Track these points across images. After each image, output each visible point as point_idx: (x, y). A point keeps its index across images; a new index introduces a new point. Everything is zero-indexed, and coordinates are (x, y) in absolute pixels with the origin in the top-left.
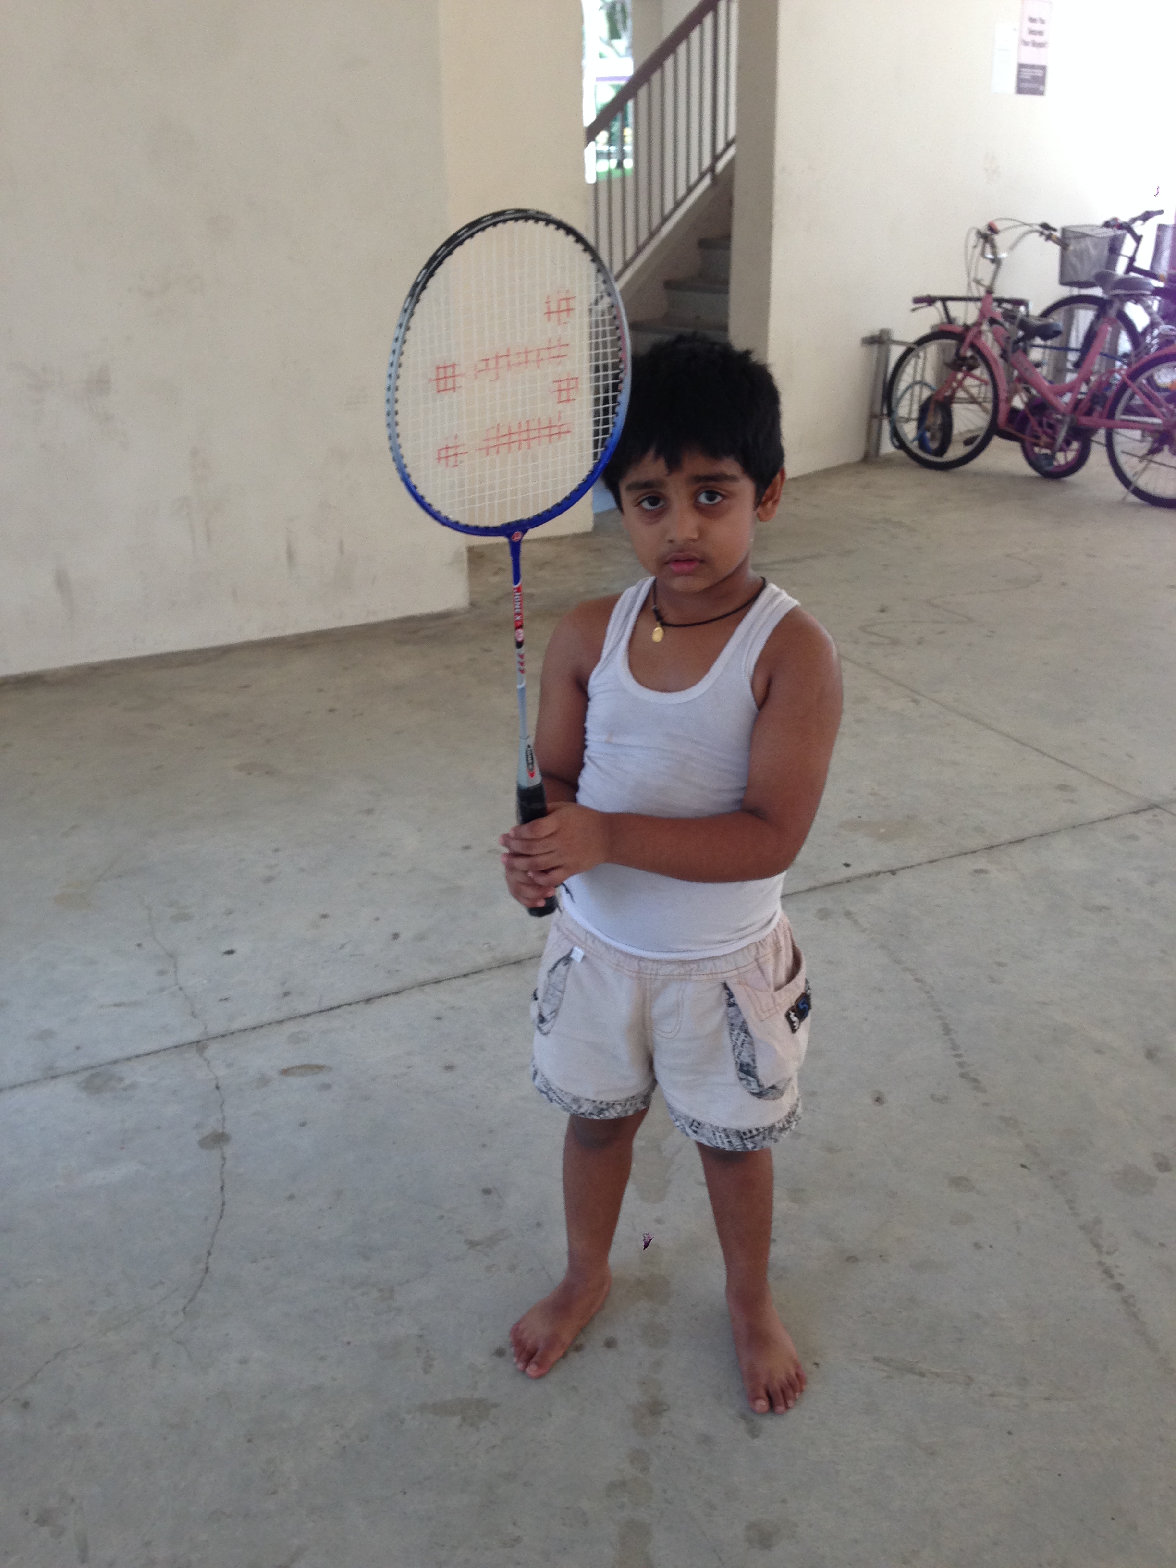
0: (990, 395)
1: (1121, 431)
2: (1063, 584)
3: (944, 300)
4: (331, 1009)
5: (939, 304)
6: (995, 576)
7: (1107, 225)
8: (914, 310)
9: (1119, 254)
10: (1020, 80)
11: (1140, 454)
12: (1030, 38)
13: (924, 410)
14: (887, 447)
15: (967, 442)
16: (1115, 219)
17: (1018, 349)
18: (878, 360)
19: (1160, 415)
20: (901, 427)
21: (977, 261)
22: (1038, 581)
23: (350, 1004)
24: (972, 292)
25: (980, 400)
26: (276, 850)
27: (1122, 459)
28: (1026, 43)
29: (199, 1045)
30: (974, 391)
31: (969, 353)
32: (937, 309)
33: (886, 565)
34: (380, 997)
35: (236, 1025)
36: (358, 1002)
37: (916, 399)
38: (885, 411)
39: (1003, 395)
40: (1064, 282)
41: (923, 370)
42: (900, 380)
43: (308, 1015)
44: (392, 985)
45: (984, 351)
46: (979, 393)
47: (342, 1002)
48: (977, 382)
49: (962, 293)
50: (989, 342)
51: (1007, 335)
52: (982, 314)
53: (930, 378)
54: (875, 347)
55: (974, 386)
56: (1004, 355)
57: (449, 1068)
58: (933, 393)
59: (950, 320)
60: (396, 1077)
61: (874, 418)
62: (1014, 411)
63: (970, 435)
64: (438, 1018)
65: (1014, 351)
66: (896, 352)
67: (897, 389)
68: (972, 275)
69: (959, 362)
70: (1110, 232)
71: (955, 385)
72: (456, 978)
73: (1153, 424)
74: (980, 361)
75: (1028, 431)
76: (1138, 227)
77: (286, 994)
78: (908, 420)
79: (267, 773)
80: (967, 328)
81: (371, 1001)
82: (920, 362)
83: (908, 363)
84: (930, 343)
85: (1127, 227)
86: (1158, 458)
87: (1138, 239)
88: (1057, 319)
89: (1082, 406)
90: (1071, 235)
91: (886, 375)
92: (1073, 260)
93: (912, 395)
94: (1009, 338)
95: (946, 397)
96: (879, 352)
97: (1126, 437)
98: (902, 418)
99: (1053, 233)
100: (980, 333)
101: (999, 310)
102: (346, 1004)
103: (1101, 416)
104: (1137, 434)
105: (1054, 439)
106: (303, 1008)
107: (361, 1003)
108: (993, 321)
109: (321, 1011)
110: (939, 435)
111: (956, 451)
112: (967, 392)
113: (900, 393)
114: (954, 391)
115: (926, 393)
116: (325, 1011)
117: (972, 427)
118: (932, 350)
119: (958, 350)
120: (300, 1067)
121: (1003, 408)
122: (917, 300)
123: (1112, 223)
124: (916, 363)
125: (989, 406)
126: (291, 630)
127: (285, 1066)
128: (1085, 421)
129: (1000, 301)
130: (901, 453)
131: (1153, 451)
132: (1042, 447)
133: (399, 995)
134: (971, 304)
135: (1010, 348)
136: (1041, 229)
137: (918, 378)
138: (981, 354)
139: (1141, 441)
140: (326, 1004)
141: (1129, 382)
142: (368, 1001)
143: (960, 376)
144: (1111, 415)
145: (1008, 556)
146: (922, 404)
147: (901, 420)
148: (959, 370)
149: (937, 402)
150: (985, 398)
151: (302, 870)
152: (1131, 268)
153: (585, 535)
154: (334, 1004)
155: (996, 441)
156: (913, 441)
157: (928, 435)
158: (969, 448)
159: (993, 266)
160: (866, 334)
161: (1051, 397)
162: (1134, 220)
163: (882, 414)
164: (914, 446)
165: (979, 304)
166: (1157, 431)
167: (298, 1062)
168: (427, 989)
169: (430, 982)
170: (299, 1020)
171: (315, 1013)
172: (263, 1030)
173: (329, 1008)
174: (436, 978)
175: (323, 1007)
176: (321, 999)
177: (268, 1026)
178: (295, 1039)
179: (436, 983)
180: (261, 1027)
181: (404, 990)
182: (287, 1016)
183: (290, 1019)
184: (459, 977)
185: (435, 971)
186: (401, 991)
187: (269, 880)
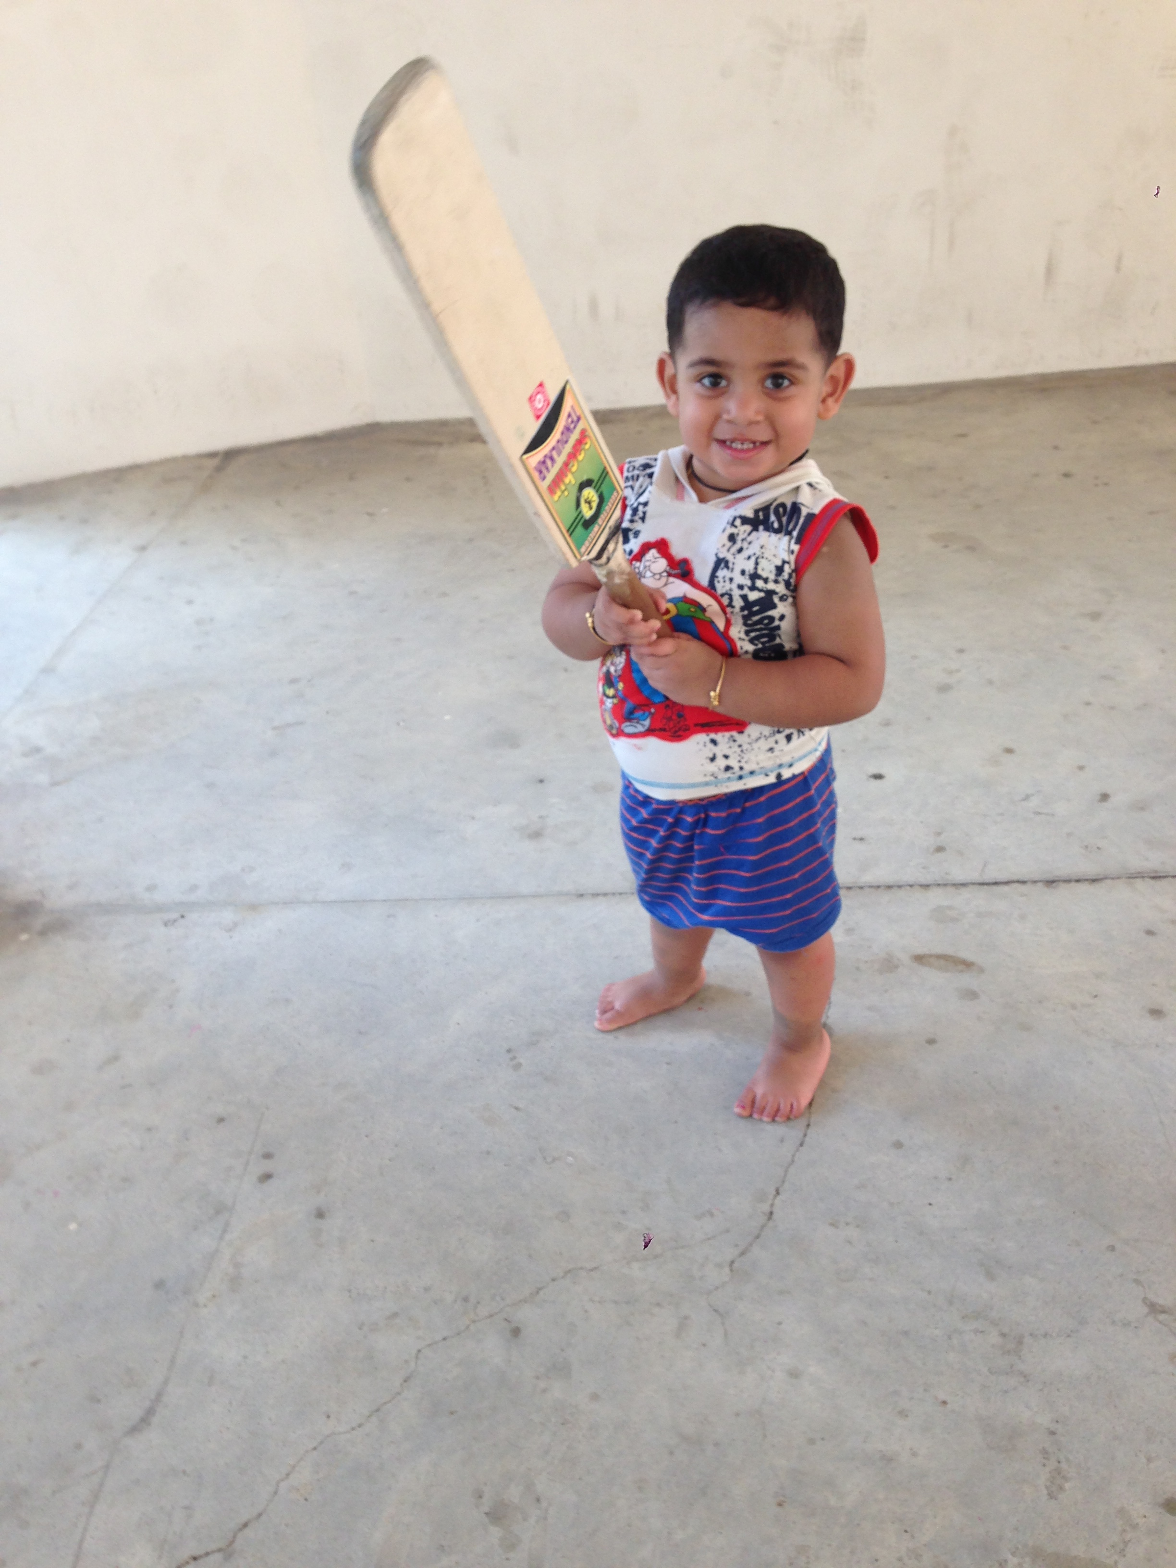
4: (996, 883)
23: (1023, 882)
26: (961, 651)
34: (1068, 881)
35: (867, 878)
36: (1035, 882)
43: (964, 885)
44: (1088, 867)
47: (1015, 878)
57: (1156, 1013)
60: (1074, 1007)
64: (1150, 933)
77: (940, 849)
81: (1055, 885)
102: (1018, 882)
106: (959, 874)
107: (1040, 885)
109: (982, 884)
116: (988, 884)
120: (939, 957)
127: (920, 951)
133: (1097, 885)
140: (992, 874)
142: (1050, 883)
151: (990, 682)
154: (1001, 877)
167: (938, 950)
168: (1139, 883)
169: (1146, 875)
170: (950, 890)
171: (974, 884)
172: (901, 893)
173: (994, 881)
174: (1156, 872)
175: (987, 878)
176: (985, 865)
177: (908, 888)
178: (941, 915)
179: (1154, 878)
180: (900, 887)
181: (1105, 878)
182: (936, 881)
183: (939, 885)
185: (1154, 860)
186: (1101, 879)
187: (944, 688)
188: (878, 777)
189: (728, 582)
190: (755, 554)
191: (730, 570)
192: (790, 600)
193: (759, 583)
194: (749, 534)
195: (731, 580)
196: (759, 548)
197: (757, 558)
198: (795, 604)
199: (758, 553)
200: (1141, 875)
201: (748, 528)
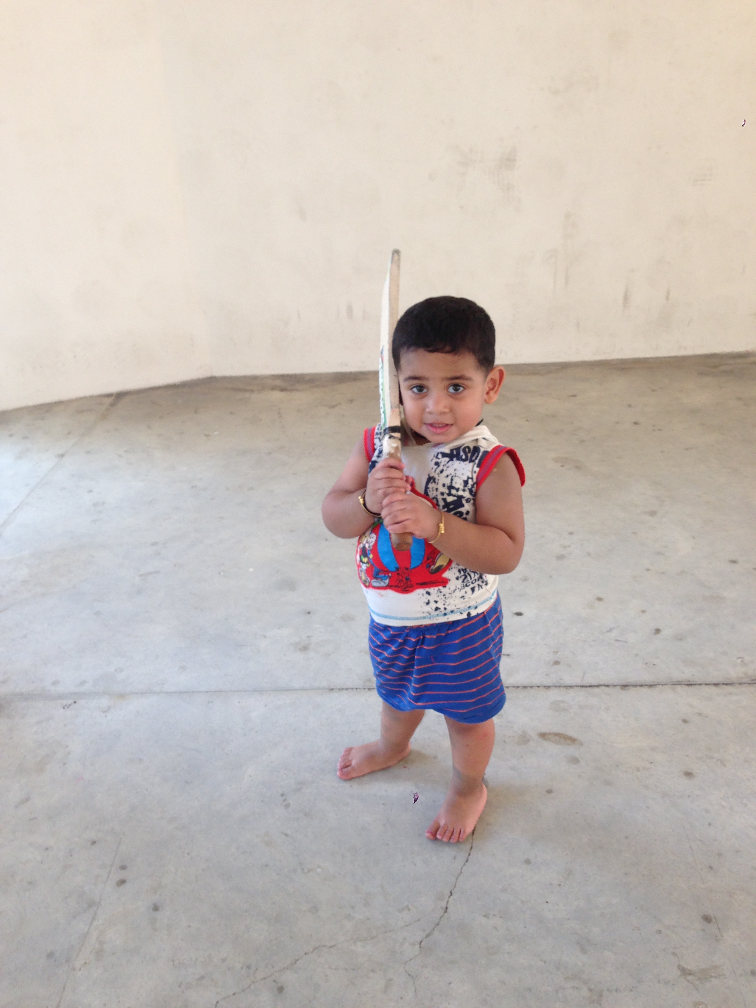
4: (591, 686)
23: (608, 686)
26: (571, 534)
34: (635, 686)
35: (511, 681)
36: (615, 686)
43: (571, 687)
44: (647, 678)
47: (603, 683)
57: (689, 774)
60: (638, 769)
64: (685, 721)
72: (706, 684)
77: (557, 663)
81: (627, 688)
102: (605, 685)
106: (568, 680)
107: (618, 687)
109: (582, 688)
116: (586, 687)
120: (556, 735)
127: (544, 730)
133: (652, 689)
140: (589, 680)
142: (624, 686)
151: (589, 554)
154: (594, 683)
167: (555, 730)
168: (679, 688)
169: (682, 683)
170: (562, 689)
171: (577, 686)
172: (532, 691)
173: (589, 685)
174: (689, 681)
175: (585, 683)
176: (584, 674)
177: (537, 688)
178: (557, 707)
179: (688, 685)
180: (531, 687)
181: (658, 684)
182: (554, 684)
183: (556, 686)
184: (709, 684)
185: (688, 674)
186: (655, 685)
187: (561, 557)
188: (519, 614)
189: (435, 491)
190: (451, 474)
191: (436, 483)
192: (472, 501)
193: (454, 492)
194: (448, 462)
195: (437, 489)
196: (453, 471)
197: (452, 477)
198: (475, 504)
199: (453, 474)
200: (681, 683)
201: (447, 459)
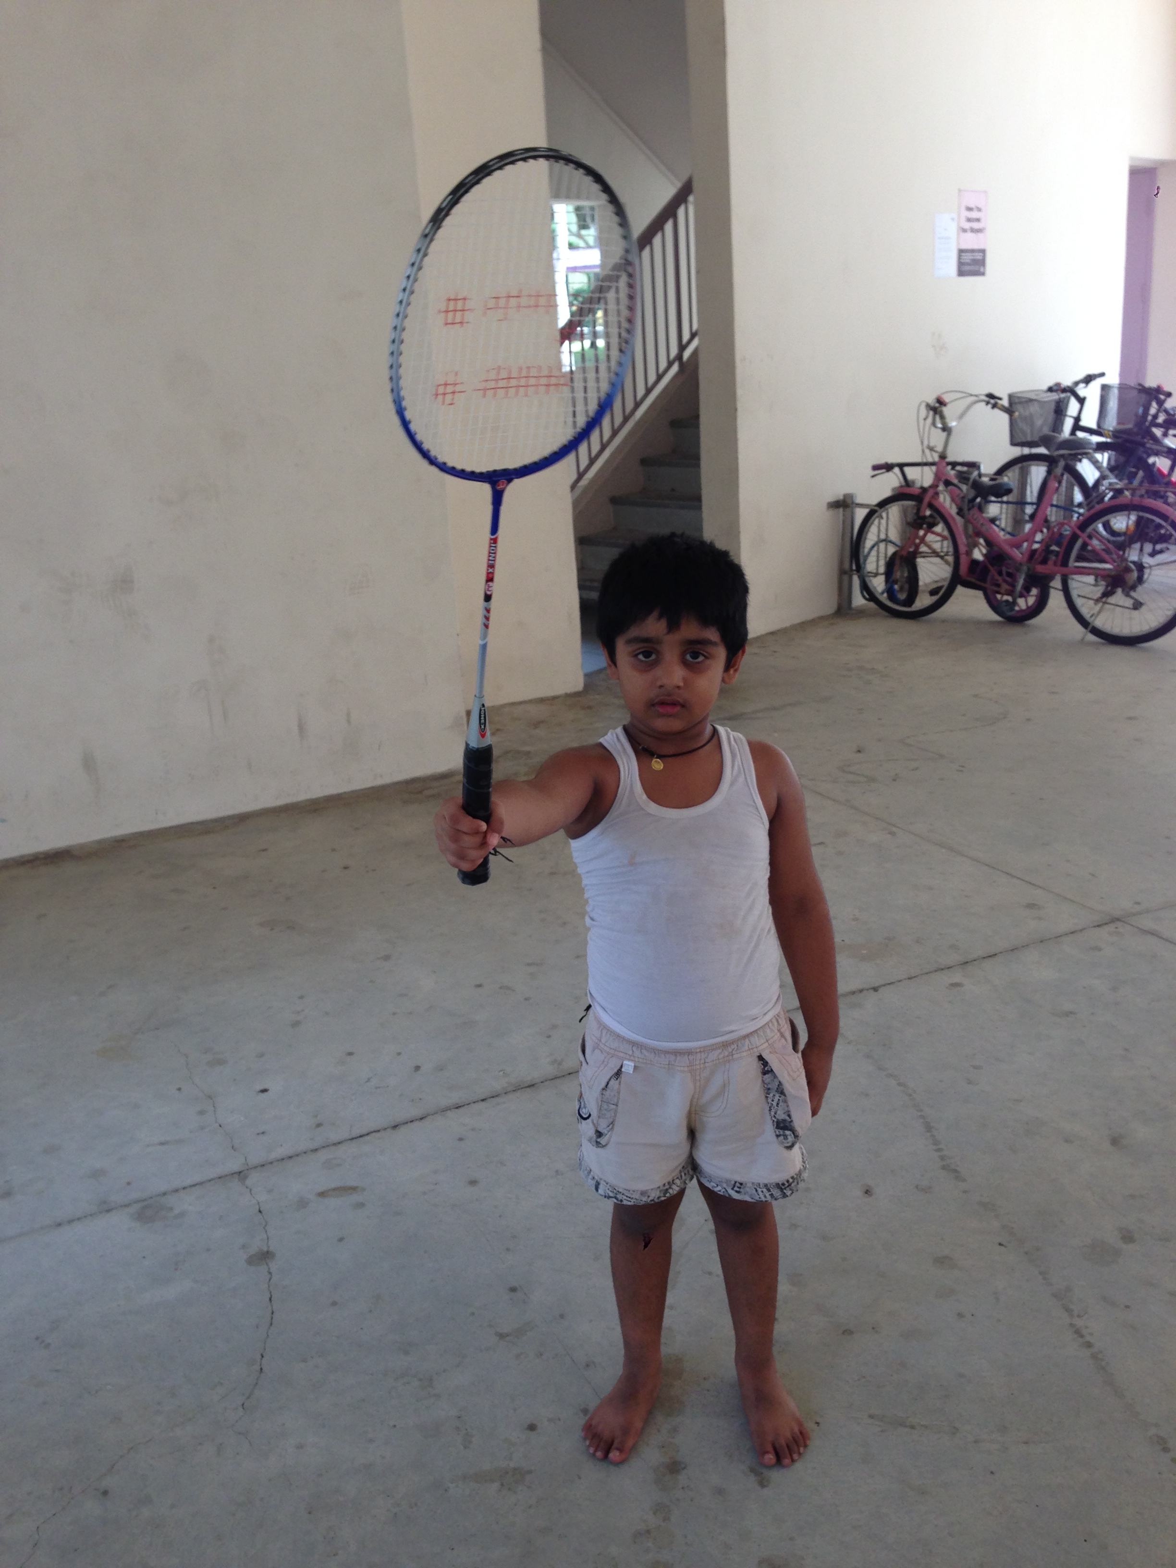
0: (951, 550)
1: (1075, 577)
2: (1028, 720)
3: (901, 466)
4: (361, 1136)
5: (897, 470)
6: (964, 715)
7: (1050, 389)
8: (873, 476)
9: (1065, 415)
10: (961, 264)
11: (1095, 598)
12: (967, 225)
13: (890, 565)
14: (859, 600)
15: (933, 593)
16: (1058, 385)
17: (973, 507)
18: (844, 522)
19: (1110, 560)
20: (871, 581)
21: (930, 429)
22: (1004, 718)
23: (379, 1131)
24: (926, 458)
25: (942, 554)
26: (301, 997)
27: (1079, 602)
28: (964, 231)
29: (240, 1175)
30: (937, 546)
31: (928, 513)
32: (895, 473)
33: (862, 709)
34: (406, 1123)
35: (273, 1156)
36: (385, 1129)
37: (882, 555)
38: (854, 567)
39: (963, 549)
40: (1014, 443)
41: (887, 530)
42: (866, 539)
43: (340, 1143)
44: (416, 1112)
45: (942, 510)
46: (942, 547)
47: (372, 1130)
48: (939, 538)
49: (918, 460)
50: (945, 500)
51: (962, 495)
52: (938, 477)
53: (894, 535)
54: (841, 510)
55: (937, 541)
56: (960, 512)
57: (473, 1183)
58: (897, 549)
59: (907, 483)
60: (424, 1193)
61: (843, 574)
62: (975, 562)
63: (935, 586)
64: (461, 1139)
65: (969, 509)
66: (860, 514)
67: (864, 547)
68: (926, 443)
69: (919, 521)
70: (1055, 396)
71: (917, 541)
72: (474, 1102)
73: (1104, 569)
74: (939, 519)
75: (989, 578)
76: (1081, 391)
77: (319, 1125)
78: (876, 575)
79: (289, 927)
80: (924, 490)
81: (397, 1128)
82: (884, 522)
83: (872, 523)
84: (891, 505)
85: (1071, 391)
86: (1112, 599)
87: (1082, 401)
88: (1010, 479)
89: (1037, 556)
90: (1017, 400)
91: (852, 538)
92: (1021, 425)
93: (878, 552)
94: (963, 498)
95: (909, 552)
96: (844, 515)
97: (1081, 582)
98: (869, 573)
99: (999, 402)
100: (937, 494)
101: (953, 473)
102: (375, 1131)
103: (1055, 564)
104: (1090, 579)
105: (1013, 586)
106: (335, 1137)
107: (388, 1130)
108: (948, 483)
109: (352, 1139)
110: (906, 586)
111: (923, 601)
112: (929, 547)
113: (866, 550)
114: (917, 547)
115: (891, 550)
116: (356, 1138)
117: (937, 579)
118: (894, 510)
119: (918, 510)
120: (334, 1189)
121: (964, 560)
122: (876, 468)
123: (1055, 388)
124: (879, 523)
125: (950, 559)
126: (302, 796)
127: (321, 1190)
128: (1040, 569)
129: (954, 465)
130: (872, 605)
131: (1107, 594)
132: (1003, 594)
133: (423, 1121)
134: (926, 469)
135: (965, 508)
136: (987, 399)
137: (883, 536)
138: (939, 514)
139: (1095, 585)
140: (356, 1132)
141: (1078, 532)
142: (395, 1127)
143: (921, 533)
144: (1065, 563)
145: (976, 696)
146: (888, 559)
147: (870, 574)
148: (921, 528)
149: (902, 557)
150: (948, 552)
151: (327, 1014)
152: (1077, 427)
153: (577, 694)
154: (364, 1131)
155: (960, 590)
156: (883, 593)
157: (896, 587)
158: (935, 598)
159: (945, 434)
160: (831, 499)
161: (1007, 548)
162: (1077, 384)
163: (851, 570)
164: (884, 598)
165: (934, 468)
166: (1109, 576)
167: (333, 1185)
168: (449, 1113)
170: (332, 1148)
171: (346, 1140)
172: (300, 1161)
173: (358, 1135)
174: (458, 1104)
175: (354, 1135)
176: (350, 1128)
177: (304, 1154)
178: (329, 1165)
179: (457, 1108)
180: (297, 1155)
181: (428, 1115)
182: (321, 1145)
183: (324, 1147)
184: (478, 1101)
185: (455, 1097)
186: (425, 1117)
187: (296, 1024)
188: (264, 1091)
200: (449, 1108)
